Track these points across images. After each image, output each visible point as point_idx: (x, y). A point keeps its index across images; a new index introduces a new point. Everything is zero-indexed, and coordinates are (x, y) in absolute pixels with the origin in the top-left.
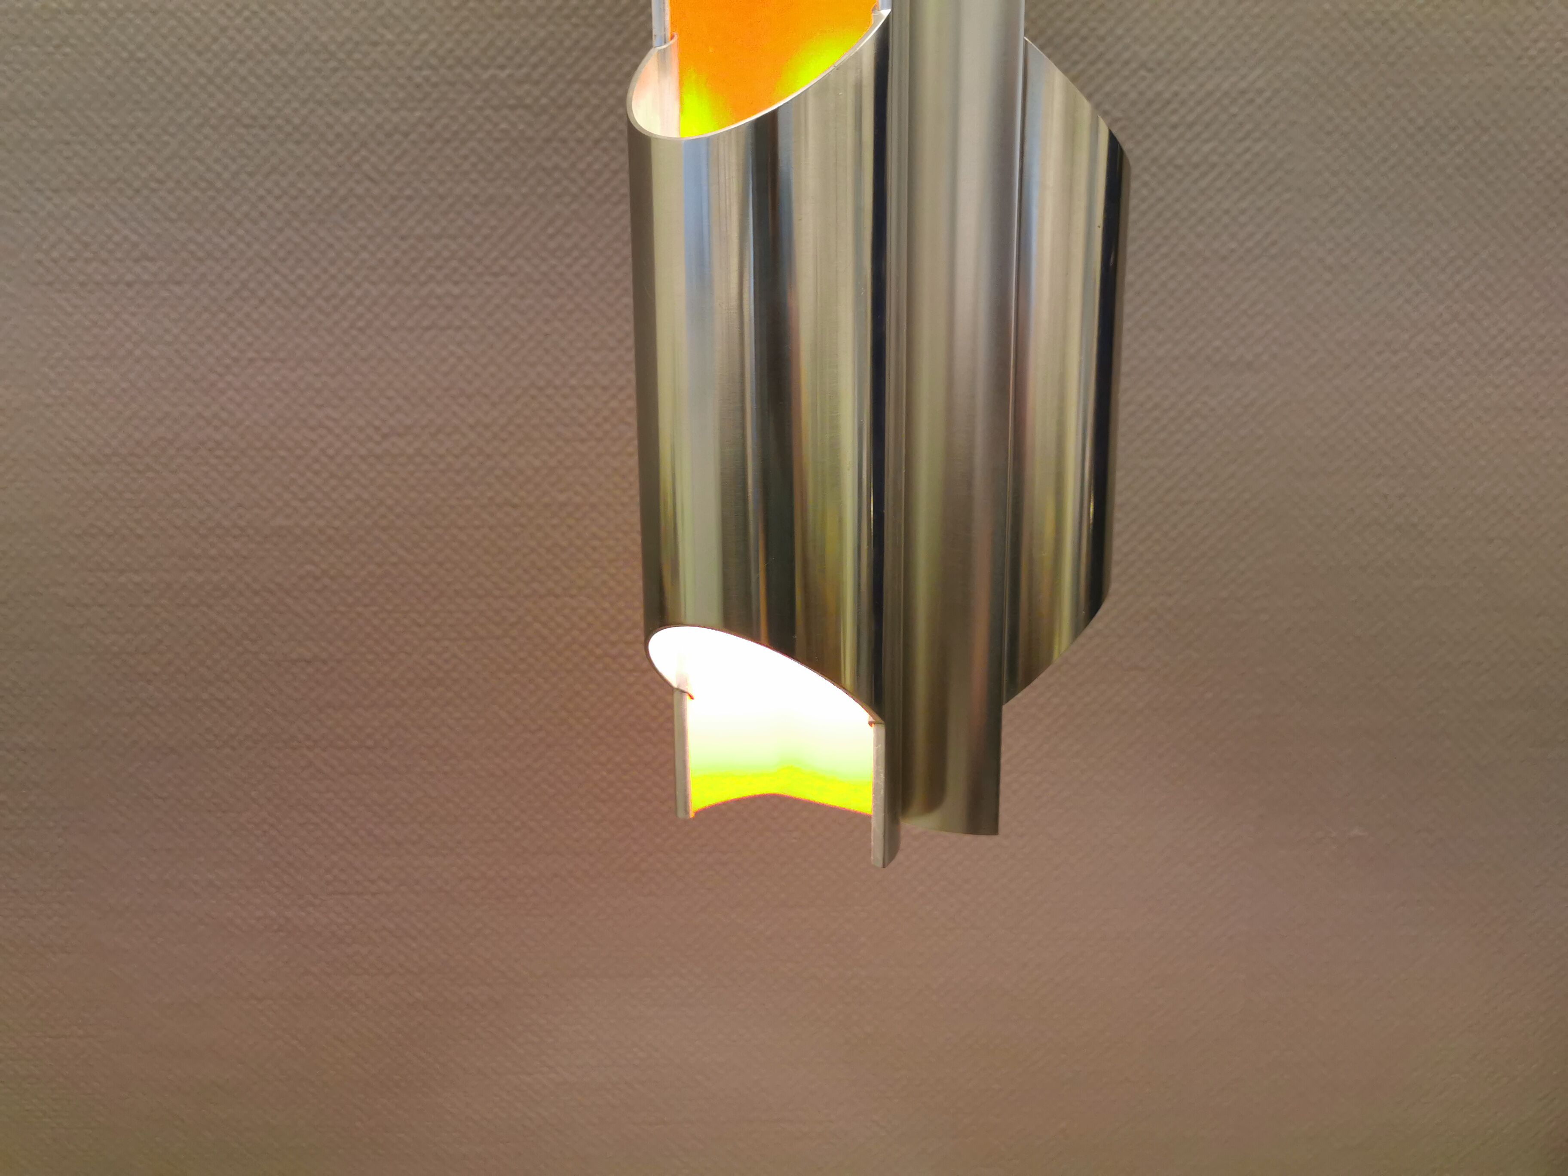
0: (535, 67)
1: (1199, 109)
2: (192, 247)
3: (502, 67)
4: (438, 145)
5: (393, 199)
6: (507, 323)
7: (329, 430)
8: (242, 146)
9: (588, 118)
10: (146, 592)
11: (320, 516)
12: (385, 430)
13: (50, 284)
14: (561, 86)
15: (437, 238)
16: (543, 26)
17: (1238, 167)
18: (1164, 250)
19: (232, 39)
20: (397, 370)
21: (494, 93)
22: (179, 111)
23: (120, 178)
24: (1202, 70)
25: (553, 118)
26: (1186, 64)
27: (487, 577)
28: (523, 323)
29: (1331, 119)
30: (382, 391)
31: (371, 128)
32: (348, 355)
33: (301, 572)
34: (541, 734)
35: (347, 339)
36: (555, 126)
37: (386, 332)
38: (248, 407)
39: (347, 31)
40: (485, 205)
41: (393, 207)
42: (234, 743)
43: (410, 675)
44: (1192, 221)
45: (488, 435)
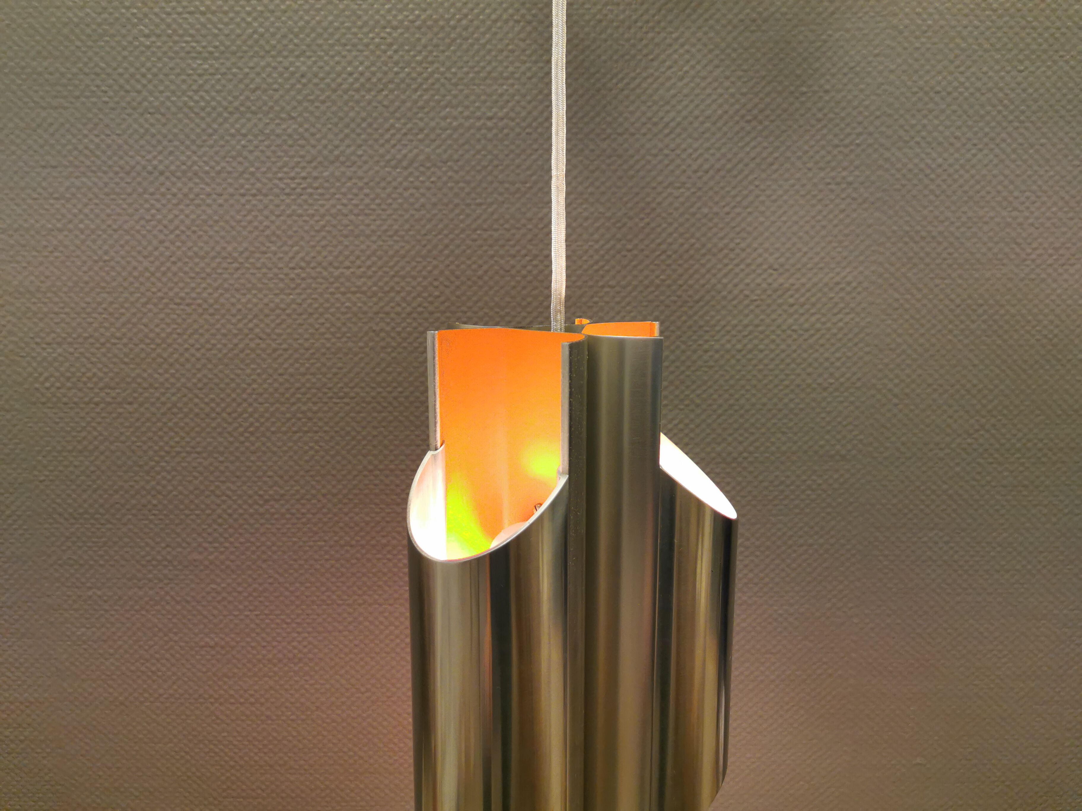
0: (369, 267)
1: (808, 294)
2: (139, 380)
3: (348, 268)
4: (304, 316)
5: (275, 350)
6: (348, 429)
7: (229, 497)
8: (173, 316)
9: (404, 299)
10: (106, 601)
11: (222, 553)
12: (267, 497)
13: (44, 403)
14: (386, 279)
15: (303, 375)
16: (374, 242)
17: (835, 331)
18: (786, 383)
19: (167, 248)
20: (275, 459)
21: (342, 284)
22: (132, 294)
23: (91, 336)
24: (811, 269)
25: (380, 299)
26: (799, 266)
27: (333, 592)
28: (359, 429)
29: (897, 300)
30: (265, 472)
31: (261, 306)
32: (242, 449)
33: (208, 589)
34: (368, 694)
35: (242, 439)
36: (381, 304)
37: (268, 434)
38: (175, 483)
39: (245, 245)
40: (335, 354)
41: (275, 355)
42: (162, 699)
43: (280, 656)
44: (804, 365)
45: (335, 501)
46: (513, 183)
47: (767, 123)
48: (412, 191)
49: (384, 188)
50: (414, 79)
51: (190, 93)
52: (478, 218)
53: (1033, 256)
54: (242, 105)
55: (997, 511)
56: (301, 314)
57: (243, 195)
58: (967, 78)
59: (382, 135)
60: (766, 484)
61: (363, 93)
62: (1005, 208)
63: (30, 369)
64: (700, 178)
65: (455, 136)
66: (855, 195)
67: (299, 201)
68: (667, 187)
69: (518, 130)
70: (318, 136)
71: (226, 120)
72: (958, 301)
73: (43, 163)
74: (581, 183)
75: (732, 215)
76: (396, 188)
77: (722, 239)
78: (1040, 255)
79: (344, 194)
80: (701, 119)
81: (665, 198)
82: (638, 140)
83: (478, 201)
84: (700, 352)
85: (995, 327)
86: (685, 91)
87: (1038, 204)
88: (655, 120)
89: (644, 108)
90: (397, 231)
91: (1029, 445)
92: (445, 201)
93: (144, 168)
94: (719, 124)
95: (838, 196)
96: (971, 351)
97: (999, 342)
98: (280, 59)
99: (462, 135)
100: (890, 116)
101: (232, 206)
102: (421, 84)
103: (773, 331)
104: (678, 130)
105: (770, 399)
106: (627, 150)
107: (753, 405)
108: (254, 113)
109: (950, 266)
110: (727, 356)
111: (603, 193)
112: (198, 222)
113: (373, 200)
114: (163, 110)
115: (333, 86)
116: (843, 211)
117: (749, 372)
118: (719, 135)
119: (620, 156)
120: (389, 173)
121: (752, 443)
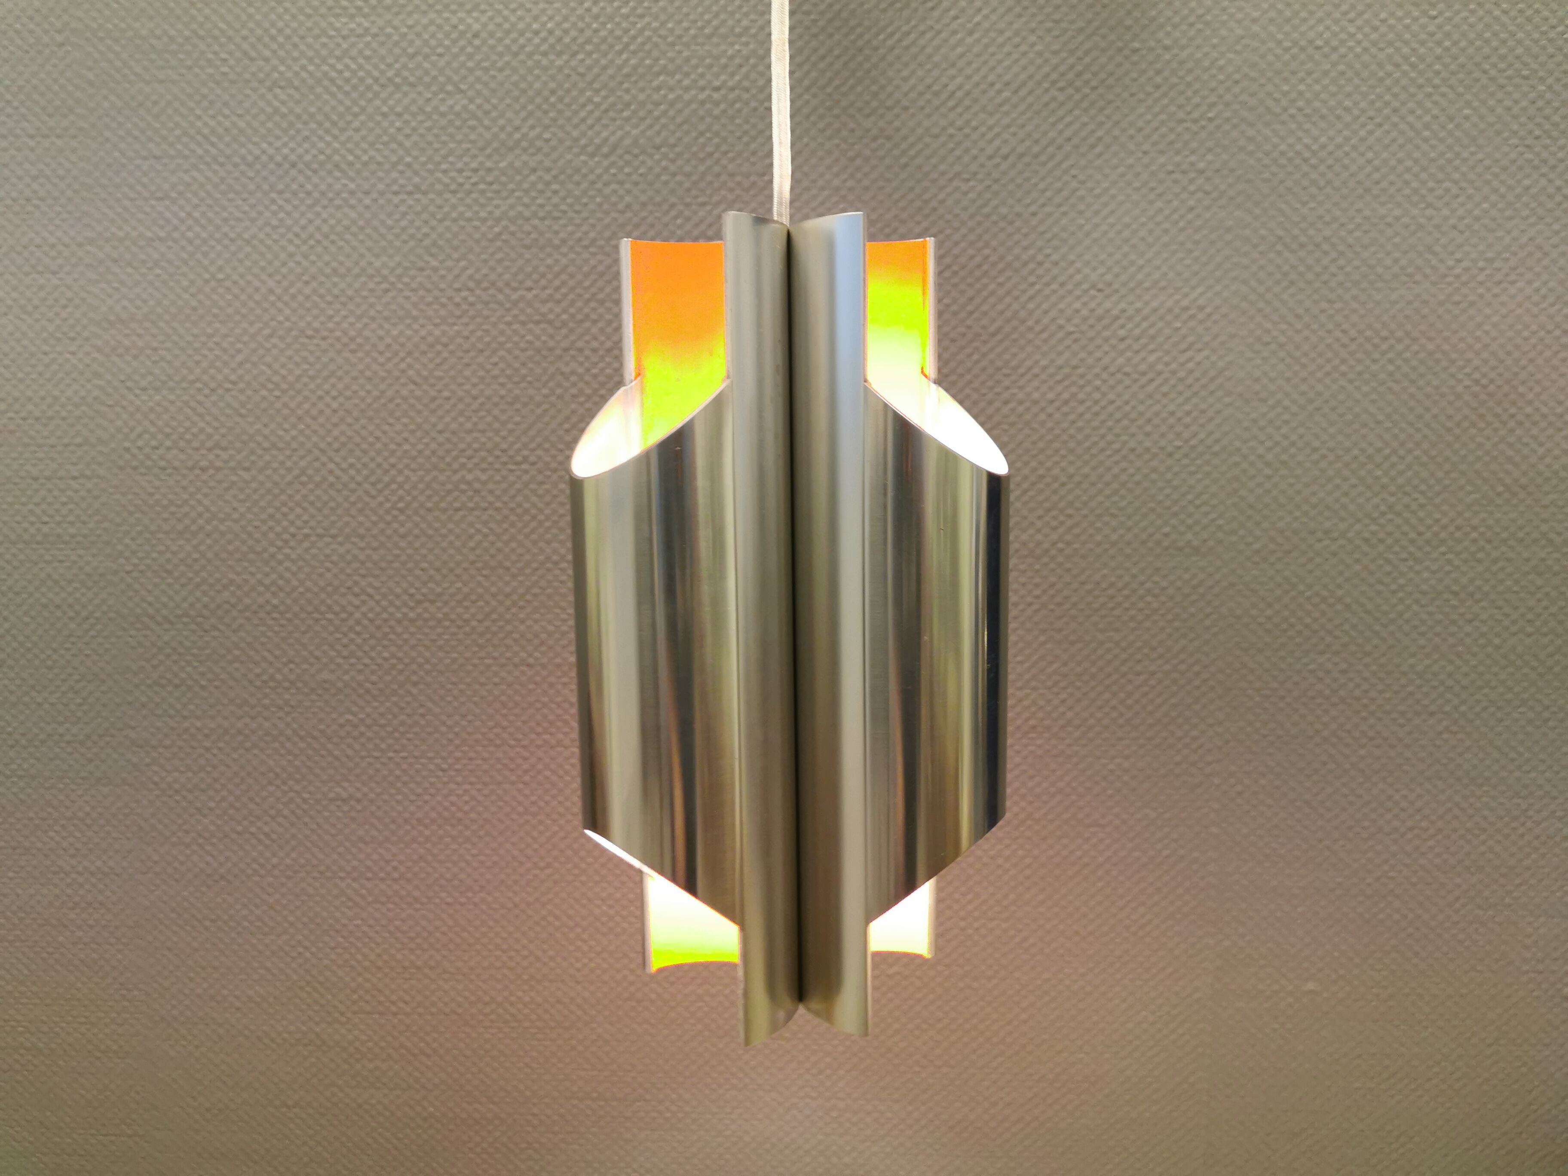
0: (557, 289)
1: (1145, 324)
2: (259, 438)
3: (530, 289)
4: (472, 354)
5: (434, 399)
6: (526, 505)
7: (371, 596)
8: (304, 353)
9: (602, 330)
10: (207, 736)
11: (360, 672)
12: (419, 597)
13: (135, 468)
14: (579, 304)
15: (469, 432)
16: (565, 255)
17: (1182, 374)
18: (1116, 446)
19: (298, 263)
20: (430, 545)
21: (522, 310)
22: (251, 324)
23: (198, 380)
24: (1148, 290)
25: (572, 331)
26: (1132, 285)
27: (504, 728)
29: (1268, 331)
30: (417, 563)
31: (416, 339)
32: (389, 532)
33: (341, 721)
34: (549, 871)
35: (388, 518)
36: (573, 337)
37: (423, 512)
38: (301, 576)
39: (397, 258)
40: (511, 404)
41: (433, 406)
42: (276, 872)
43: (433, 815)
44: (1141, 422)
45: (508, 603)
46: (747, 176)
47: (1086, 90)
48: (614, 186)
49: (578, 184)
50: (619, 38)
51: (332, 61)
52: (702, 221)
54: (397, 75)
55: (1415, 627)
56: (467, 351)
57: (396, 193)
58: (1359, 28)
59: (576, 112)
61: (552, 57)
62: (1415, 205)
63: (119, 423)
64: (997, 166)
65: (671, 113)
66: (1208, 188)
67: (468, 201)
68: (951, 180)
69: (753, 104)
70: (494, 114)
71: (376, 94)
72: (1353, 333)
73: (144, 153)
74: (837, 175)
75: (1040, 216)
76: (593, 183)
77: (1026, 248)
78: (1467, 270)
79: (526, 191)
80: (998, 86)
81: (949, 195)
82: (913, 115)
83: (701, 200)
84: (997, 404)
85: (1405, 369)
86: (976, 50)
87: (1461, 199)
88: (936, 88)
89: (921, 72)
90: (594, 240)
91: (1458, 535)
92: (658, 199)
93: (271, 158)
94: (1022, 93)
95: (1184, 189)
96: (1373, 402)
97: (1412, 390)
98: (446, 15)
99: (680, 111)
100: (1254, 80)
101: (382, 207)
102: (627, 45)
103: (1097, 375)
104: (967, 102)
105: (1094, 469)
106: (898, 130)
107: (1071, 477)
108: (412, 85)
109: (1341, 284)
110: (1035, 410)
111: (866, 189)
112: (339, 228)
113: (564, 199)
114: (297, 83)
115: (515, 48)
116: (1191, 209)
117: (1064, 431)
118: (1022, 108)
119: (889, 138)
120: (585, 163)
121: (1070, 529)
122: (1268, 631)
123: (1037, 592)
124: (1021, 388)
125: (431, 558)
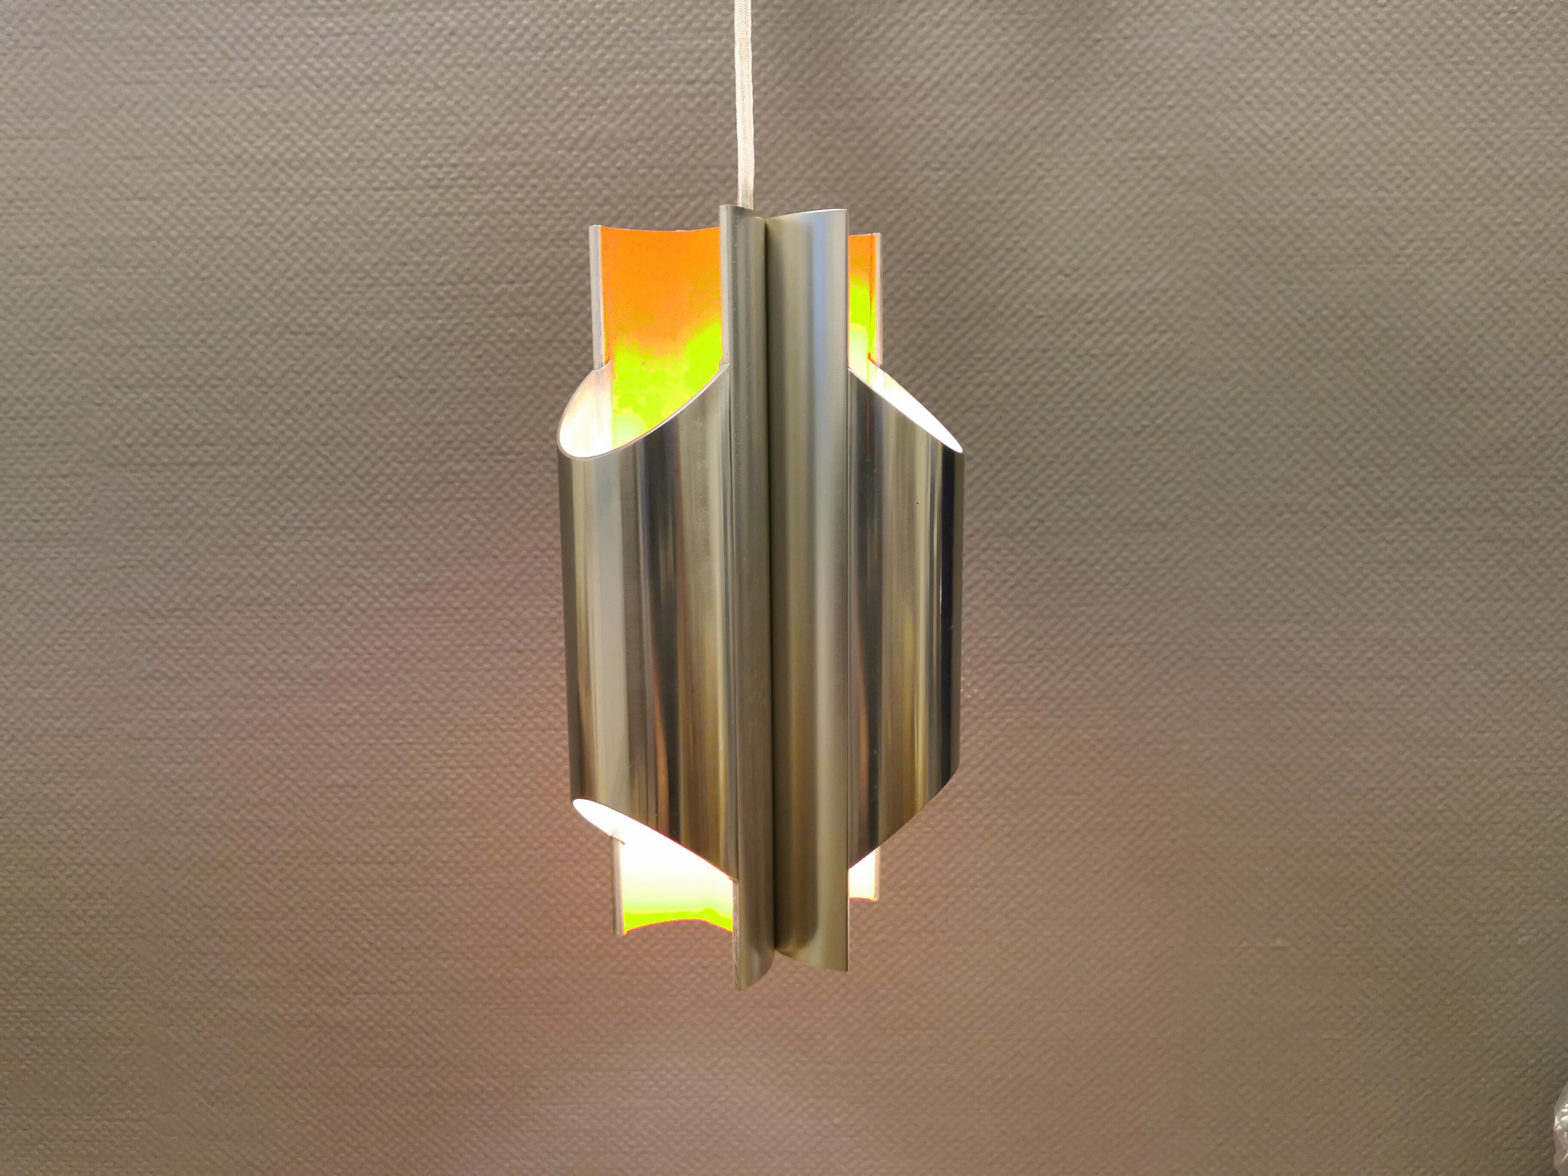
0: (539, 281)
1: (1111, 308)
2: (247, 434)
3: (512, 282)
4: (456, 347)
5: (420, 392)
6: (513, 495)
7: (360, 586)
8: (290, 349)
10: (202, 727)
11: (353, 661)
12: (409, 587)
13: (124, 465)
14: (561, 296)
15: (455, 424)
16: (545, 248)
17: (1147, 356)
18: (1086, 426)
19: (282, 260)
20: (419, 535)
21: (505, 303)
22: (237, 321)
23: (186, 377)
24: (1113, 274)
25: (554, 323)
26: (1098, 269)
27: (496, 713)
28: (527, 494)
29: (1228, 313)
30: (407, 553)
31: (401, 334)
32: (378, 523)
33: (335, 709)
34: (543, 851)
35: (377, 510)
36: (555, 329)
37: (411, 503)
38: (292, 568)
39: (380, 254)
40: (496, 396)
41: (419, 399)
42: (275, 859)
43: (428, 799)
44: (1108, 402)
45: (497, 590)
47: (1050, 81)
48: (592, 180)
49: (557, 177)
50: (594, 34)
51: (310, 60)
52: (679, 213)
53: (1409, 251)
54: (375, 72)
55: (1373, 596)
56: (451, 345)
57: (377, 189)
58: (1312, 17)
59: (553, 107)
60: (1061, 563)
61: (528, 53)
62: (1368, 188)
63: (108, 421)
64: (966, 155)
65: (647, 107)
66: (1169, 174)
67: (449, 196)
68: (922, 169)
70: (472, 110)
71: (355, 92)
72: (1310, 312)
73: (125, 154)
74: (810, 166)
75: (1008, 204)
76: (571, 177)
77: (996, 235)
78: (1417, 249)
79: (505, 186)
80: (965, 77)
81: (920, 184)
82: (883, 107)
83: (678, 192)
84: (970, 388)
85: (1361, 347)
86: (943, 42)
87: (1412, 181)
88: (905, 79)
89: (889, 65)
91: (1413, 505)
92: (636, 192)
93: (253, 157)
94: (988, 84)
95: (1146, 175)
96: (1330, 379)
97: (1367, 366)
98: (423, 13)
99: (656, 105)
100: (1211, 68)
101: (363, 203)
102: (602, 40)
103: (1066, 358)
104: (935, 93)
105: (1065, 449)
106: (869, 121)
107: (1043, 456)
108: (391, 83)
109: (1298, 265)
111: (839, 179)
112: (321, 225)
113: (543, 193)
114: (276, 82)
115: (491, 45)
116: (1153, 195)
117: (1035, 412)
118: (989, 97)
119: (860, 129)
120: (563, 157)
121: (1043, 507)
122: (1233, 603)
123: (1012, 569)
124: (993, 372)
125: (420, 548)
